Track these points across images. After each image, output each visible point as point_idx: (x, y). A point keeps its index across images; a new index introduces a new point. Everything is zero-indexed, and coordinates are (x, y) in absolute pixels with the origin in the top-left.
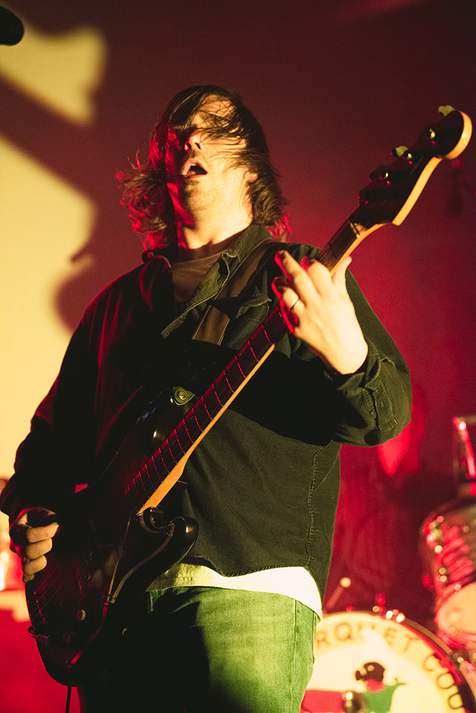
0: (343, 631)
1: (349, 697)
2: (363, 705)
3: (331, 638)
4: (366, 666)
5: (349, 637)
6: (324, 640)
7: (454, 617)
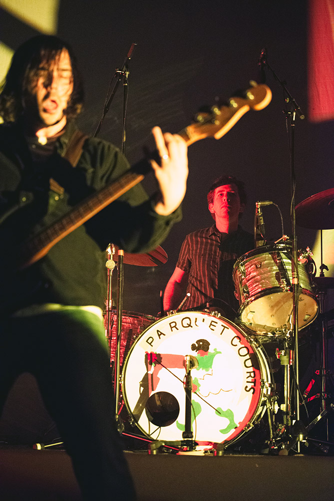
0: (186, 322)
1: (188, 359)
2: (196, 364)
3: (179, 325)
4: (198, 342)
5: (190, 325)
6: (175, 327)
7: (250, 316)
